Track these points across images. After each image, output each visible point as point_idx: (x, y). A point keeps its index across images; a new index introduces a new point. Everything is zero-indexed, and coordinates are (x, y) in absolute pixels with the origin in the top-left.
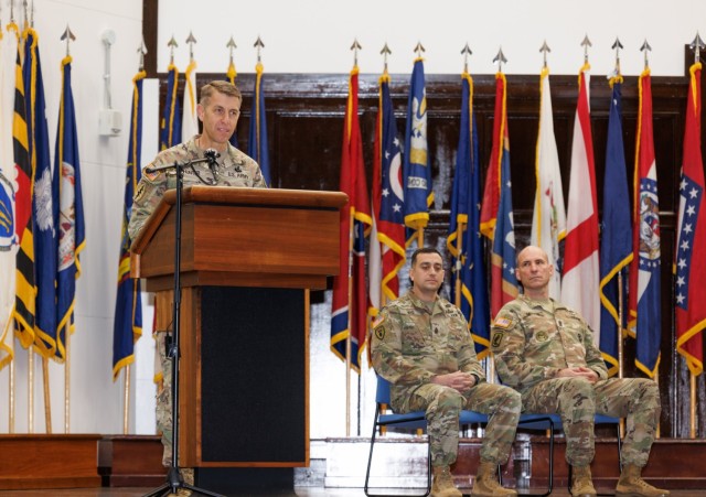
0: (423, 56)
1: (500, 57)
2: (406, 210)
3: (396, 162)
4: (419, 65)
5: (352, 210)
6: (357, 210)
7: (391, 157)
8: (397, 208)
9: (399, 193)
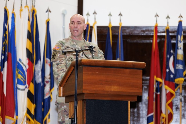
0: (182, 19)
2: (175, 76)
3: (172, 59)
4: (180, 23)
5: (155, 77)
6: (157, 77)
7: (170, 57)
8: (172, 76)
9: (172, 70)
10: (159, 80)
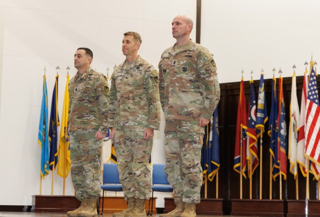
0: (263, 73)
1: (280, 72)
2: (256, 123)
3: (254, 107)
4: (262, 76)
5: (241, 125)
6: (243, 125)
7: (252, 107)
8: (253, 123)
9: (254, 118)
10: (245, 127)
